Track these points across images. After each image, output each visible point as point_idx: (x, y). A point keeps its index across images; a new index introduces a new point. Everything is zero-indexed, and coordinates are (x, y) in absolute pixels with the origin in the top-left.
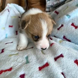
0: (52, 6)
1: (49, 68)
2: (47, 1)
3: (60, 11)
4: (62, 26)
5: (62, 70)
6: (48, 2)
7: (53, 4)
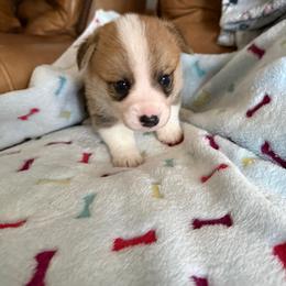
0: (243, 25)
1: (151, 252)
2: (228, 5)
3: (271, 43)
4: (267, 100)
5: (209, 268)
6: (230, 9)
7: (246, 17)
